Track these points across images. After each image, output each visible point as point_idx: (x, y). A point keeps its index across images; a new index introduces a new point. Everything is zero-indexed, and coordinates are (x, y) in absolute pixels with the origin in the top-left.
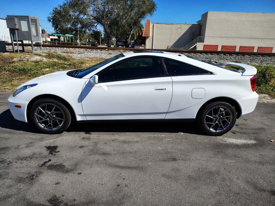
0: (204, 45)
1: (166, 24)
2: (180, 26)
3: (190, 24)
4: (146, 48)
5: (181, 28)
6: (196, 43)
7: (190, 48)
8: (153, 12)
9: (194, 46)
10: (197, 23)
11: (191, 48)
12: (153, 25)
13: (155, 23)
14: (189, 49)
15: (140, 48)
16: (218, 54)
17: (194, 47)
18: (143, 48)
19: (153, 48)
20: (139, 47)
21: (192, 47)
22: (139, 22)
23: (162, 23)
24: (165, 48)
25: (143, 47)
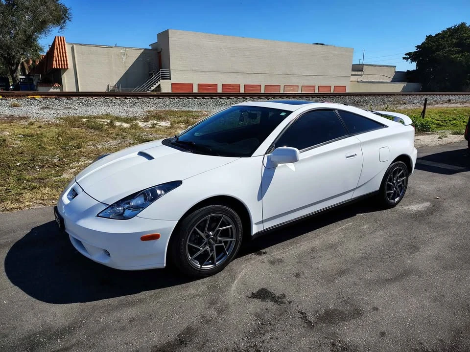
0: (172, 84)
1: (96, 46)
2: (123, 51)
3: (141, 49)
4: (64, 91)
5: (125, 54)
6: (159, 81)
7: (151, 88)
8: (64, 23)
9: (157, 84)
10: (150, 48)
11: (153, 88)
12: (72, 48)
13: (76, 44)
14: (148, 90)
15: (52, 90)
16: (211, 98)
17: (156, 88)
18: (58, 90)
19: (80, 91)
20: (47, 88)
21: (153, 86)
22: (35, 40)
23: (90, 45)
24: (104, 89)
25: (57, 88)
